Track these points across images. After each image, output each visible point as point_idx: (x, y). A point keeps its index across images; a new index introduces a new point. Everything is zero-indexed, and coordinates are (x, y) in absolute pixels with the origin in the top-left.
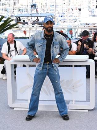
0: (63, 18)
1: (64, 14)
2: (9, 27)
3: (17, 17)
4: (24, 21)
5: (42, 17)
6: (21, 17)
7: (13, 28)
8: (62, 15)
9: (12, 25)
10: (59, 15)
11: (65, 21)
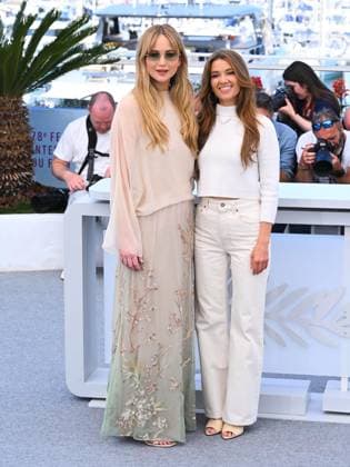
0: (302, 27)
1: (310, 8)
2: (79, 59)
3: (103, 18)
4: (133, 35)
5: (211, 18)
6: (119, 19)
7: (95, 63)
8: (300, 12)
9: (90, 51)
10: (285, 11)
11: (313, 38)
